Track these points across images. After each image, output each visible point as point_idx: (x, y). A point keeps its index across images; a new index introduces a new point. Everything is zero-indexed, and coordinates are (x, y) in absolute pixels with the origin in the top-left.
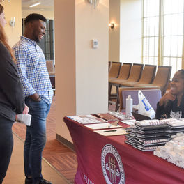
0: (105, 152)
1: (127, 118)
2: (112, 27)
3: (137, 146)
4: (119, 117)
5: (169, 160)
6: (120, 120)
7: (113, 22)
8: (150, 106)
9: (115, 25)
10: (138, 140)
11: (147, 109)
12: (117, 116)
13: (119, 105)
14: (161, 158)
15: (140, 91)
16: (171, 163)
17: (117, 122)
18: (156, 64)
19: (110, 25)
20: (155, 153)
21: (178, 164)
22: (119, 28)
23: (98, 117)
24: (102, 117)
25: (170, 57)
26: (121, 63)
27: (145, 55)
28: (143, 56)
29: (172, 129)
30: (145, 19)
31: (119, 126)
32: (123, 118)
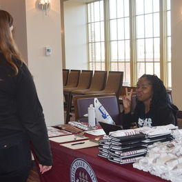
0: (75, 166)
1: (91, 129)
3: (112, 159)
4: (82, 128)
5: (152, 173)
6: (85, 131)
8: (107, 114)
10: (114, 152)
12: (80, 127)
14: (142, 170)
15: (96, 99)
16: (155, 176)
17: (83, 133)
20: (135, 166)
21: (163, 177)
23: (60, 128)
24: (64, 128)
25: (118, 62)
26: (68, 70)
27: (91, 61)
28: (89, 62)
29: (149, 138)
30: (89, 25)
31: (85, 138)
32: (87, 129)
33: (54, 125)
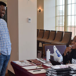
1: (47, 62)
2: (40, 11)
4: (42, 62)
6: (43, 63)
7: (40, 8)
8: (60, 54)
9: (41, 10)
11: (59, 56)
12: (41, 61)
13: (43, 53)
15: (54, 46)
17: (41, 65)
18: (63, 31)
19: (38, 10)
22: (43, 12)
24: (32, 61)
25: (71, 27)
26: (44, 30)
27: (57, 26)
28: (56, 26)
29: (73, 70)
30: (57, 7)
31: (42, 68)
32: (44, 63)
33: (28, 59)
